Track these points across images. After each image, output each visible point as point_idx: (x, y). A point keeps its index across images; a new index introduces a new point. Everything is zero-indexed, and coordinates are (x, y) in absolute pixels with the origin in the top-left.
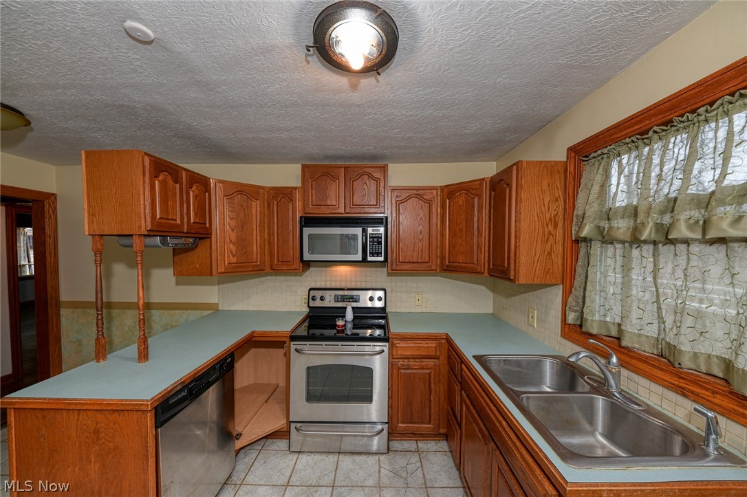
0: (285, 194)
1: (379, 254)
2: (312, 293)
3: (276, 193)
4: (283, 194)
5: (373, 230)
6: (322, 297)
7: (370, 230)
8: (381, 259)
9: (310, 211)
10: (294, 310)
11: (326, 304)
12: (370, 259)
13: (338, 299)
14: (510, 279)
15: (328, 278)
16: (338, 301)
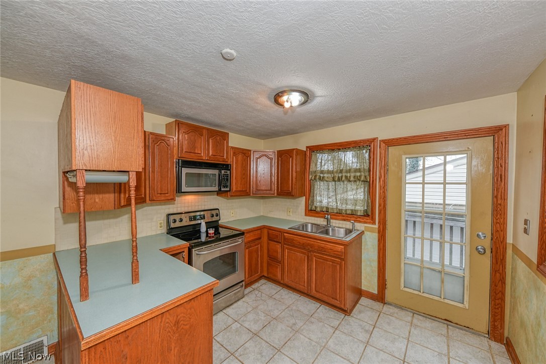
0: (163, 140)
1: (226, 187)
2: (172, 218)
3: (156, 138)
4: (162, 140)
5: (225, 172)
6: (181, 219)
7: (223, 172)
8: (228, 189)
9: (184, 156)
10: (150, 234)
11: (184, 223)
12: (222, 189)
13: (191, 219)
14: (293, 195)
15: (179, 205)
16: (192, 220)
